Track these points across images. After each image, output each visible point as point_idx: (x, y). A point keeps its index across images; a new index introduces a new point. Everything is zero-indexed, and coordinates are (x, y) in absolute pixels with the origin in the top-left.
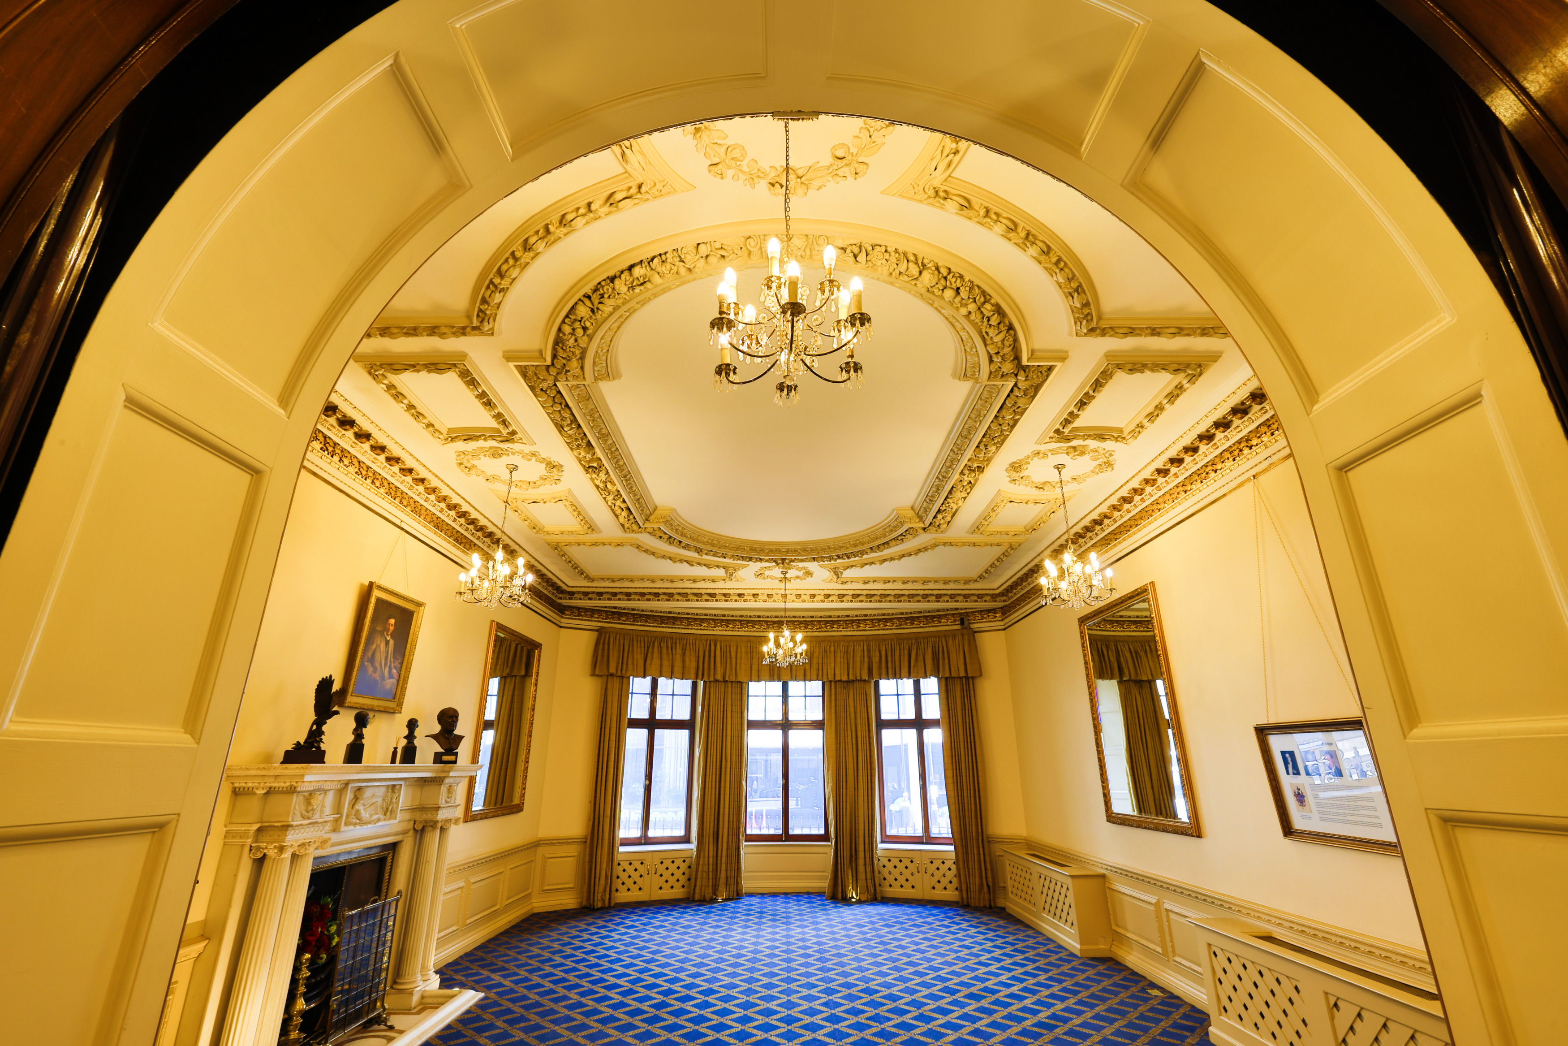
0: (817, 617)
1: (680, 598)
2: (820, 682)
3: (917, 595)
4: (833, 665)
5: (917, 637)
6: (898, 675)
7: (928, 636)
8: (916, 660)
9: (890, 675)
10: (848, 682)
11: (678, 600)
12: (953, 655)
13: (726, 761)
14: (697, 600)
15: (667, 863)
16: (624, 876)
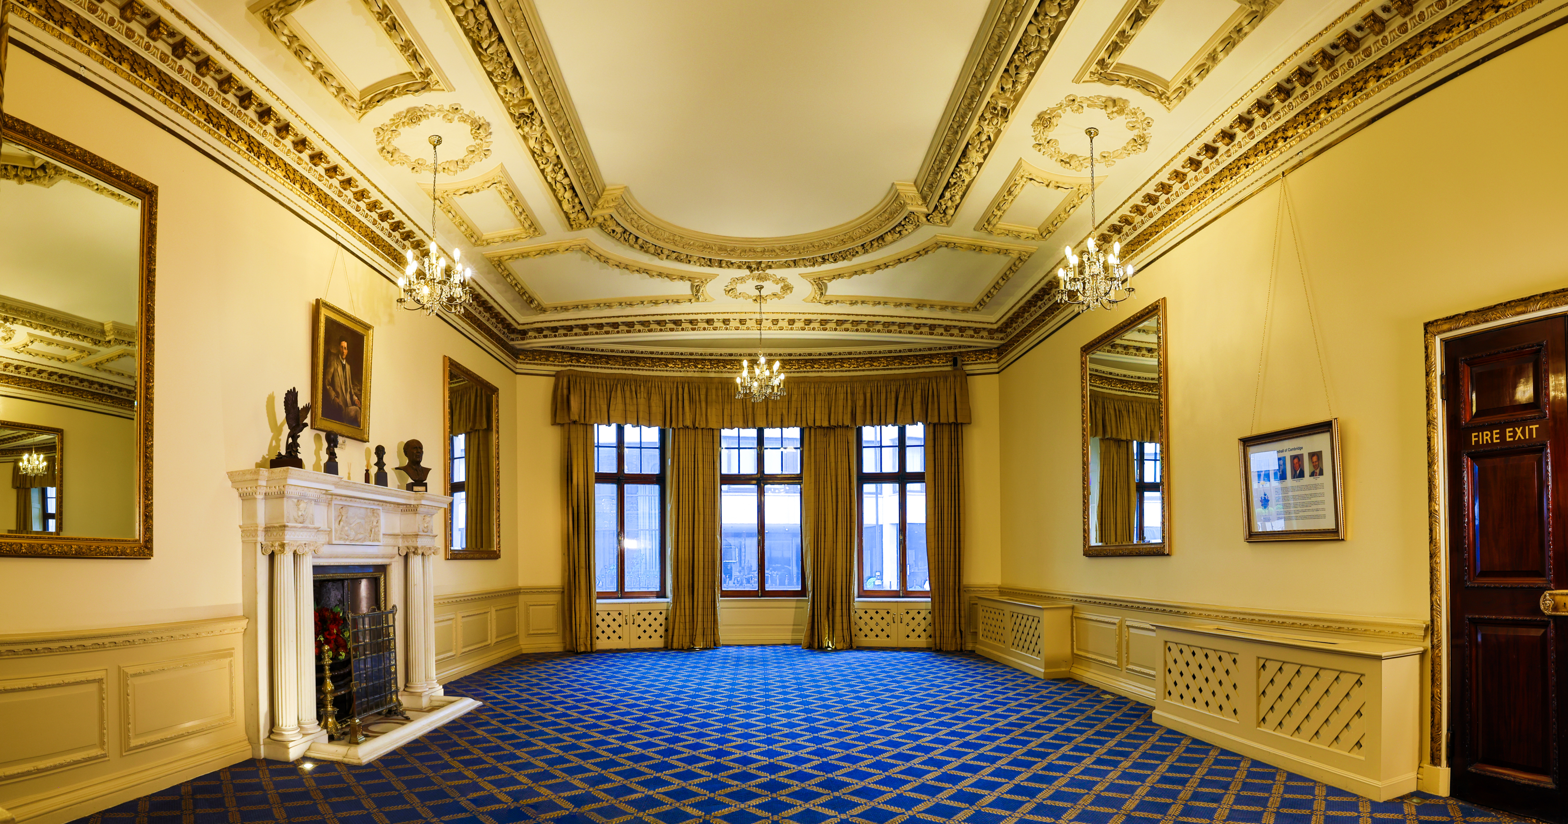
0: (795, 355)
1: (641, 328)
2: (798, 429)
3: (909, 324)
4: (812, 409)
5: (905, 378)
6: (883, 421)
7: (917, 377)
8: (904, 404)
9: (875, 421)
10: (830, 428)
11: (639, 331)
12: (943, 399)
13: (699, 514)
14: (661, 330)
15: (645, 614)
16: (603, 626)
